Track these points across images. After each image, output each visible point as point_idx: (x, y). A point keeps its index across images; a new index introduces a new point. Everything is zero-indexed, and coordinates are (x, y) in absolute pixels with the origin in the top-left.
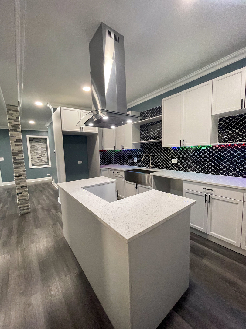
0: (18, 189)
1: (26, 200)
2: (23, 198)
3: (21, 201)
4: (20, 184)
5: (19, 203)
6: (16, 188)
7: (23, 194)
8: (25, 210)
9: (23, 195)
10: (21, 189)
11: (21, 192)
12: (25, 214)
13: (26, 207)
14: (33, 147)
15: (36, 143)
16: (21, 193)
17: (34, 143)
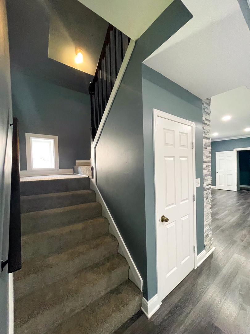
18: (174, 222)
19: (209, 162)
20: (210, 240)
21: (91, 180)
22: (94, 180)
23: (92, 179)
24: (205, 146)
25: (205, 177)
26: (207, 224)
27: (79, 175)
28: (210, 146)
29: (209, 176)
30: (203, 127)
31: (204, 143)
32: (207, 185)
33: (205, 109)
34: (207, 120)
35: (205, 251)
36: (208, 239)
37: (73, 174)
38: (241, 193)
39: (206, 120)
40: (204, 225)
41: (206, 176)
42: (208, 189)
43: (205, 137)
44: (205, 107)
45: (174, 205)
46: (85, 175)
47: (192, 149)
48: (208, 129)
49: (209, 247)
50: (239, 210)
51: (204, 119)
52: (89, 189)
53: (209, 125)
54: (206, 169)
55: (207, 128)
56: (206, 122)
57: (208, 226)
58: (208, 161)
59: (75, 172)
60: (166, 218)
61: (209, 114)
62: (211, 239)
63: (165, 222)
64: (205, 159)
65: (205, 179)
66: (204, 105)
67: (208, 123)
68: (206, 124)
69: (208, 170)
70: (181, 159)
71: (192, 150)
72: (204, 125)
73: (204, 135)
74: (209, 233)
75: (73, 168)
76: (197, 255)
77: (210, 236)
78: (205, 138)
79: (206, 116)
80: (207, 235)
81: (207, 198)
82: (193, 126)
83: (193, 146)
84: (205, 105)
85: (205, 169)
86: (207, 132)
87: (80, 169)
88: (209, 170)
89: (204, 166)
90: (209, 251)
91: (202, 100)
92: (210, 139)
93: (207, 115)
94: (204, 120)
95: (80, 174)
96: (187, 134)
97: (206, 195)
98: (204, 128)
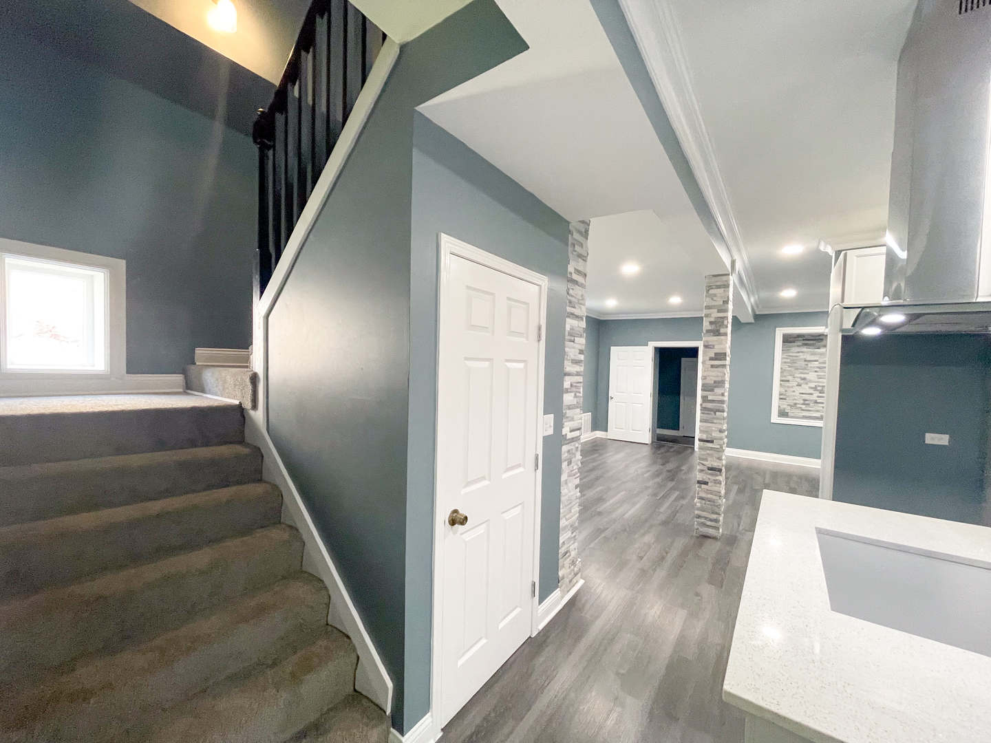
0: (701, 471)
1: (715, 506)
2: (709, 496)
3: (703, 502)
4: (706, 460)
5: (699, 505)
6: (698, 467)
7: (710, 486)
8: (708, 526)
9: (709, 488)
10: (707, 474)
11: (707, 480)
12: (705, 537)
13: (711, 520)
14: (793, 362)
15: (804, 349)
16: (706, 483)
17: (799, 349)
18: (485, 525)
19: (578, 374)
20: (573, 563)
21: (248, 414)
22: (258, 416)
23: (252, 413)
24: (571, 336)
25: (568, 411)
26: (566, 526)
27: (205, 395)
28: (581, 336)
29: (578, 408)
30: (568, 289)
31: (568, 328)
32: (571, 431)
33: (574, 246)
34: (578, 272)
35: (559, 592)
36: (567, 562)
37: (185, 393)
38: (659, 447)
39: (575, 273)
40: (561, 527)
41: (569, 408)
42: (573, 440)
43: (573, 314)
44: (575, 239)
45: (486, 483)
46: (229, 397)
47: (539, 341)
48: (580, 293)
49: (571, 581)
50: (647, 488)
51: (571, 268)
52: (242, 441)
53: (582, 286)
54: (571, 392)
55: (577, 291)
56: (575, 277)
57: (569, 530)
58: (577, 372)
59: (190, 386)
60: (462, 515)
61: (583, 258)
62: (575, 561)
63: (460, 526)
64: (569, 367)
65: (567, 415)
66: (572, 235)
67: (579, 279)
68: (576, 282)
69: (575, 394)
70: (508, 364)
71: (537, 343)
72: (570, 286)
73: (569, 309)
74: (571, 547)
75: (184, 372)
76: (540, 603)
77: (573, 554)
78: (571, 316)
79: (578, 262)
80: (566, 553)
81: (570, 463)
82: (543, 286)
83: (539, 336)
84: (576, 236)
85: (567, 391)
86: (576, 301)
87: (210, 377)
88: (578, 394)
89: (567, 384)
90: (568, 592)
91: (569, 223)
92: (582, 319)
93: (580, 260)
94: (571, 273)
95: (209, 394)
96: (526, 304)
97: (566, 454)
98: (571, 292)
